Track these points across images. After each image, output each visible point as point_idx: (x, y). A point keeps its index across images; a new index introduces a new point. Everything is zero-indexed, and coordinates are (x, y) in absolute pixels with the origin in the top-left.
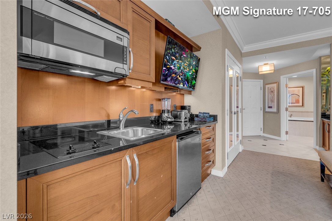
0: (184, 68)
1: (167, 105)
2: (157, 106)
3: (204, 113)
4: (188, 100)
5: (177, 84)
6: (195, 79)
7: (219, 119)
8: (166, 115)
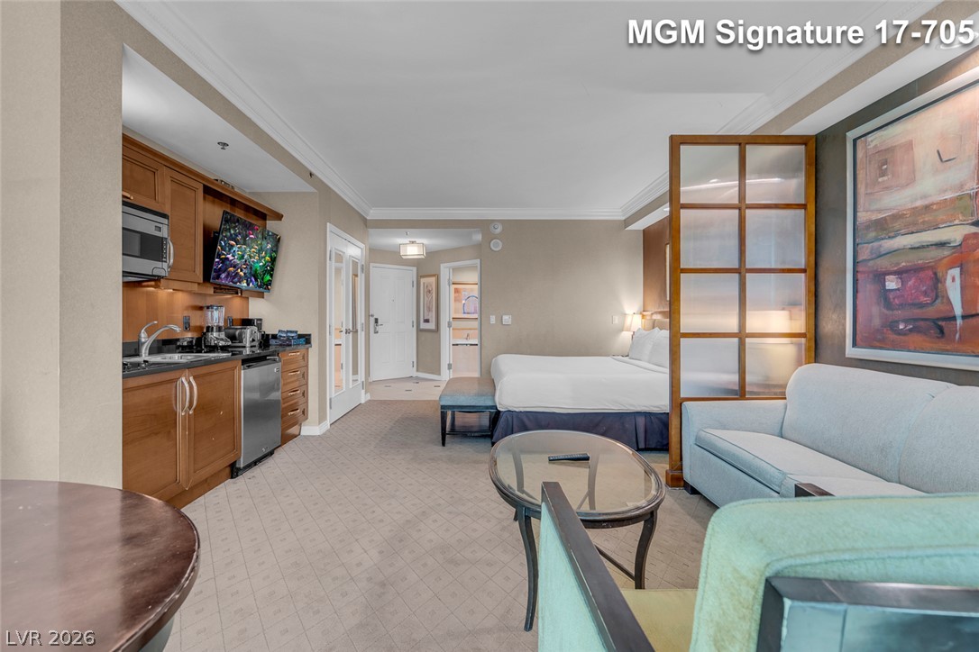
0: (250, 257)
1: (216, 317)
2: (196, 320)
3: (288, 332)
4: (256, 308)
5: (236, 283)
6: (271, 272)
7: (314, 340)
8: (215, 334)
